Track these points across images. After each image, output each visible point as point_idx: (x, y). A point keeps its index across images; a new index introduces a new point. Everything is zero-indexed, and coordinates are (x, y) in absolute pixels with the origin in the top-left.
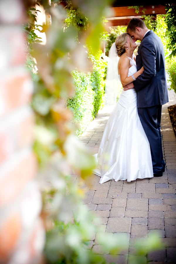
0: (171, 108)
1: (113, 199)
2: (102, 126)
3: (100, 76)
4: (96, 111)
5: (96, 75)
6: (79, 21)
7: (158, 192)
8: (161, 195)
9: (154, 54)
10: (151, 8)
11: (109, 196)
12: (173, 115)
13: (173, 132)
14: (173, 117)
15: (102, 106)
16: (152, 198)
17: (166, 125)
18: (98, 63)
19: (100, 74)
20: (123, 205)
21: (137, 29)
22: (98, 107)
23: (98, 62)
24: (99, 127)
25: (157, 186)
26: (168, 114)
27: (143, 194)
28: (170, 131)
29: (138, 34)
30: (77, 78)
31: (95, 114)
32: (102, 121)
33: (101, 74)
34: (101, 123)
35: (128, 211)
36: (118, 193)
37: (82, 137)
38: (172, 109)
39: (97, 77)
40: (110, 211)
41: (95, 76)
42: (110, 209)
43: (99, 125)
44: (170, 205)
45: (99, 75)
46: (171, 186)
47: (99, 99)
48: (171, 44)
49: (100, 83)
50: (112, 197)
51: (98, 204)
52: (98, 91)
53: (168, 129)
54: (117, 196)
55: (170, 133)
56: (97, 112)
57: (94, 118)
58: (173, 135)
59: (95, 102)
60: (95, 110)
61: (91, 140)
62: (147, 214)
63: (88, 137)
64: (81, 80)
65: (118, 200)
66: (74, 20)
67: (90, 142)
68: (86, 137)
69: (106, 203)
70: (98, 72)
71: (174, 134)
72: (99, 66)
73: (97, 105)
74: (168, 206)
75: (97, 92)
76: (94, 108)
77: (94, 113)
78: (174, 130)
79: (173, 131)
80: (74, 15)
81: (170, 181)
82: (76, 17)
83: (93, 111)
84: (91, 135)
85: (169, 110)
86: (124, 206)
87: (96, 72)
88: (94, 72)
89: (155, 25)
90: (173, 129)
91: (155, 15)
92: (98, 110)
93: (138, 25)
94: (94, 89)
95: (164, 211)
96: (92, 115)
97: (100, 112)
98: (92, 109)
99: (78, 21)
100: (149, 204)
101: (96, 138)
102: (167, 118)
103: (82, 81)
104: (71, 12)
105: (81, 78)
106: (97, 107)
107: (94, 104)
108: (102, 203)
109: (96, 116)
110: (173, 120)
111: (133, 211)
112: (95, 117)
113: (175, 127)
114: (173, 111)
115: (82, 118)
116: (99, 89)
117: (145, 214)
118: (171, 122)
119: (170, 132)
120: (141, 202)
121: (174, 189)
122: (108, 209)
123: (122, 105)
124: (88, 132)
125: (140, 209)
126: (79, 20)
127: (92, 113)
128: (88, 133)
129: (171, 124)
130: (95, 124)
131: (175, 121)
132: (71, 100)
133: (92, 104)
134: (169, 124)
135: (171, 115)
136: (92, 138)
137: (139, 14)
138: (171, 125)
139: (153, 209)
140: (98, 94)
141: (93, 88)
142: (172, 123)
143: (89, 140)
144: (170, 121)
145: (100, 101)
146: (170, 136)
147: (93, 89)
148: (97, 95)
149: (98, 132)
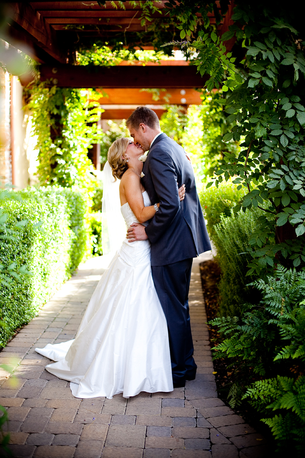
0: (205, 264)
1: (85, 424)
2: (83, 292)
3: (85, 203)
4: (74, 265)
5: (76, 203)
6: (53, 108)
7: (165, 415)
8: (169, 419)
9: (174, 170)
10: (179, 93)
11: (77, 419)
12: (207, 277)
13: (204, 308)
14: (207, 280)
15: (87, 256)
16: (154, 424)
17: (194, 294)
18: (82, 181)
19: (84, 200)
20: (101, 436)
21: (143, 126)
22: (79, 257)
23: (82, 179)
24: (76, 294)
25: (165, 404)
26: (199, 274)
27: (138, 418)
28: (199, 305)
29: (141, 135)
30: (40, 207)
31: (72, 270)
32: (83, 283)
33: (86, 201)
34: (82, 286)
35: (109, 448)
36: (94, 415)
37: (45, 310)
38: (206, 267)
39: (79, 206)
40: (76, 447)
41: (74, 203)
42: (77, 443)
43: (77, 290)
44: (184, 437)
45: (83, 202)
46: (188, 403)
47: (82, 243)
48: (208, 156)
49: (85, 216)
50: (82, 421)
51: (57, 433)
52: (80, 230)
53: (196, 302)
54: (91, 419)
55: (198, 308)
56: (76, 267)
57: (70, 277)
58: (203, 312)
59: (72, 250)
60: (73, 262)
61: (59, 316)
62: (141, 454)
63: (55, 310)
64: (48, 209)
65: (93, 427)
66: (46, 106)
67: (57, 319)
68: (52, 310)
69: (71, 432)
70: (82, 198)
71: (205, 311)
72: (84, 187)
73: (77, 254)
74: (181, 440)
75: (79, 232)
76: (70, 260)
77: (69, 268)
78: (206, 304)
79: (204, 305)
80: (46, 97)
81: (188, 395)
82: (49, 100)
83: (68, 265)
84: (61, 307)
85: (202, 268)
86: (102, 438)
87: (76, 197)
88: (73, 198)
89: (185, 122)
90: (205, 302)
91: (186, 106)
92: (78, 263)
93: (145, 121)
94: (72, 226)
95: (171, 450)
96: (65, 272)
97: (81, 267)
98: (67, 261)
99: (51, 108)
100: (146, 436)
101: (69, 313)
102: (197, 282)
103: (49, 212)
104: (41, 93)
105: (47, 206)
106: (76, 258)
107: (70, 253)
108: (63, 431)
109: (74, 274)
110: (206, 286)
111: (118, 448)
112: (72, 275)
113: (208, 298)
114: (207, 270)
115: (47, 276)
116: (82, 227)
117: (138, 454)
118: (201, 290)
119: (197, 306)
120: (133, 431)
121: (193, 409)
122: (74, 444)
123: (125, 261)
124: (57, 301)
125: (130, 445)
126: (54, 106)
127: (66, 269)
128: (56, 303)
129: (201, 292)
130: (71, 288)
131: (208, 287)
132: (26, 245)
133: (67, 252)
134: (198, 293)
135: (204, 277)
136: (62, 313)
137: (159, 103)
138: (201, 295)
139: (153, 445)
140: (80, 235)
141: (70, 225)
142: (203, 291)
143: (55, 316)
144: (201, 287)
145: (83, 248)
146: (197, 314)
147: (70, 227)
148: (76, 237)
149: (73, 303)
